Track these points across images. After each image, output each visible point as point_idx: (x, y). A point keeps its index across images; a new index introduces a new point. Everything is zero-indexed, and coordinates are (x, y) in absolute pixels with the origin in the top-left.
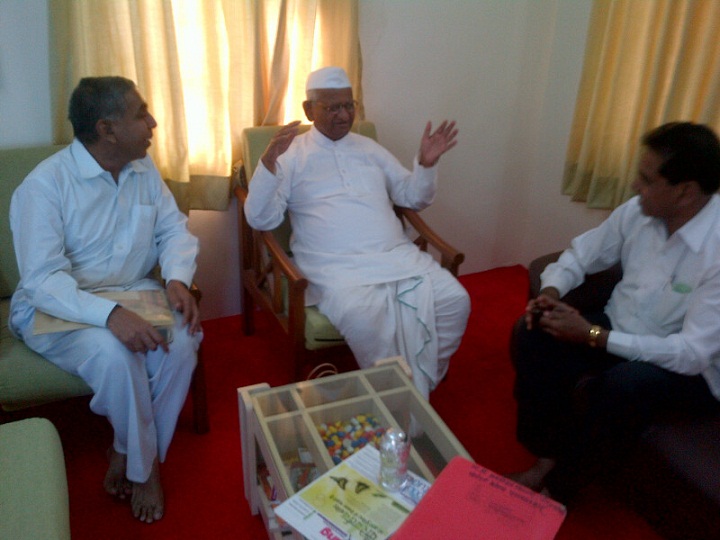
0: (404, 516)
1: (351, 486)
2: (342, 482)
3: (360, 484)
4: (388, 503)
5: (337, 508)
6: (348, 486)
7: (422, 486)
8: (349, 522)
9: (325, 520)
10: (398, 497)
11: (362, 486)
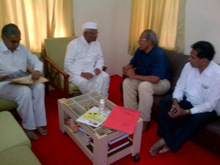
0: (106, 118)
1: (93, 114)
2: (91, 114)
3: (95, 113)
4: (102, 116)
5: (91, 118)
6: (92, 114)
7: (109, 112)
8: (95, 120)
9: (89, 120)
10: (104, 115)
11: (95, 114)
